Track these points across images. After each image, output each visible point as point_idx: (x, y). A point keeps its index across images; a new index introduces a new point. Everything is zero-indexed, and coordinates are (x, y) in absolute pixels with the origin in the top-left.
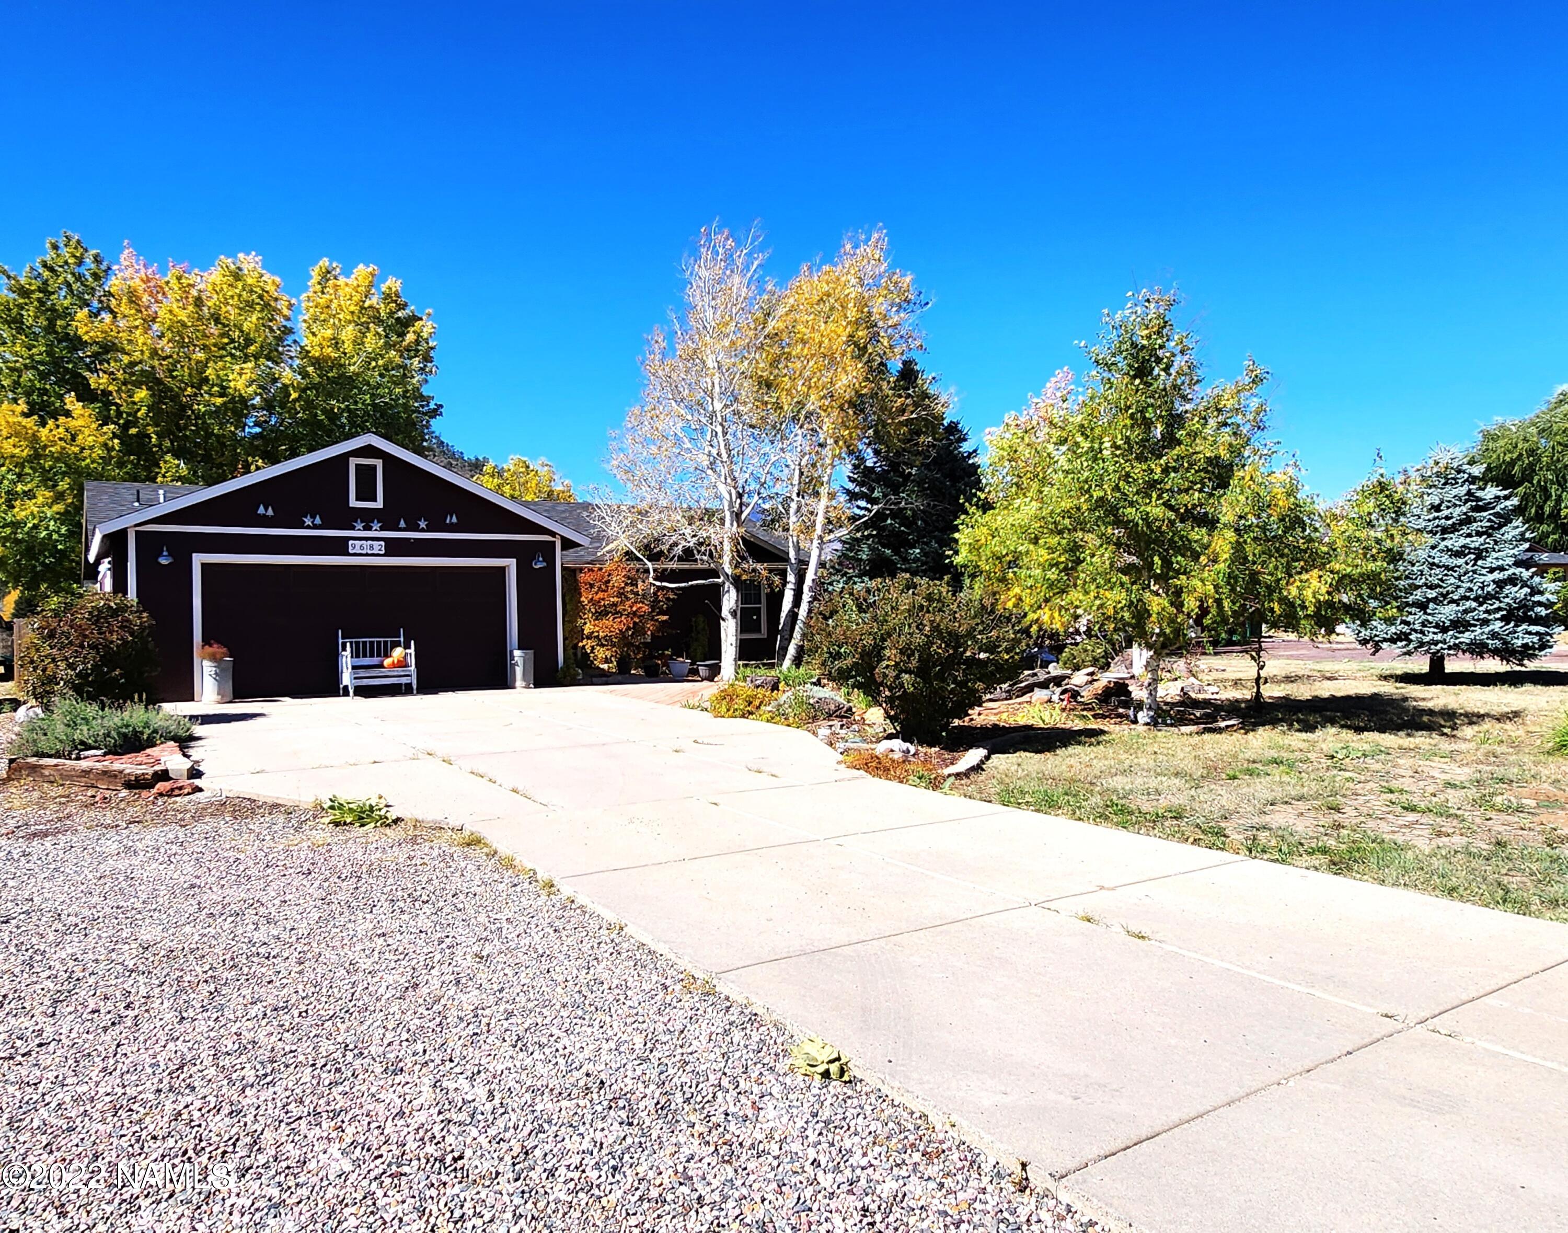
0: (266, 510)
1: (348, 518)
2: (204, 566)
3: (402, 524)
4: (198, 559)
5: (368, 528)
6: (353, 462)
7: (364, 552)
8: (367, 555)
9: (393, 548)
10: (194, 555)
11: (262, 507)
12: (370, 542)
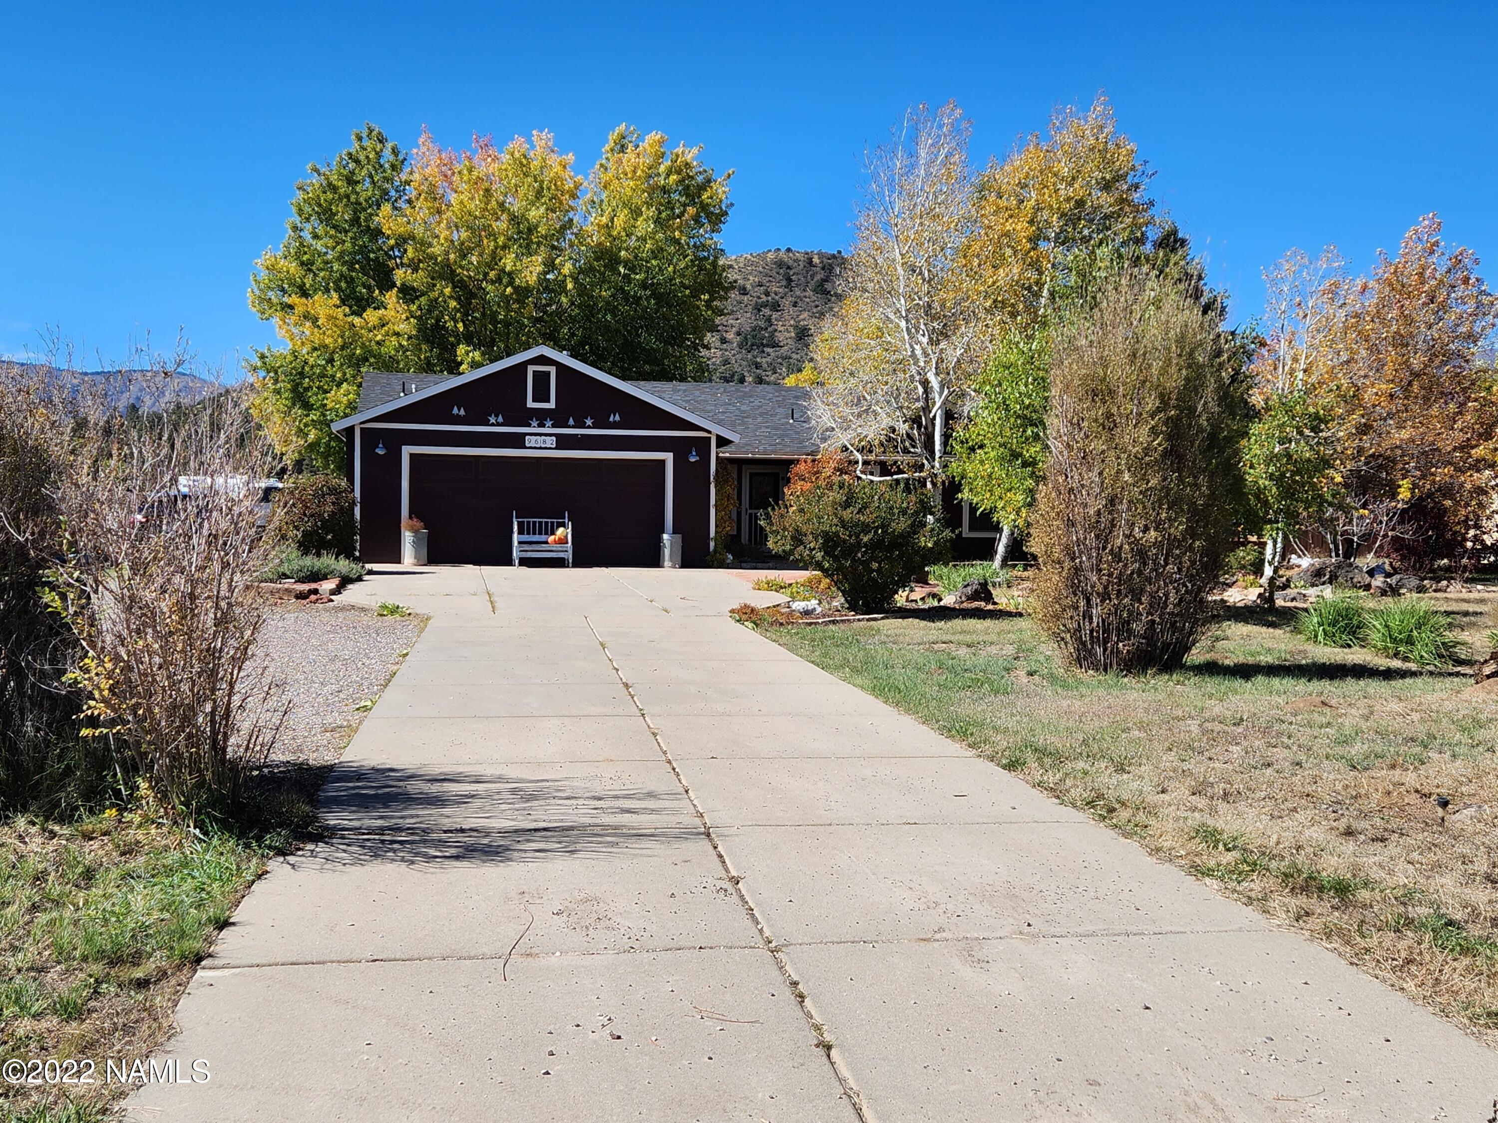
0: (459, 410)
1: (524, 417)
2: (412, 456)
3: (571, 422)
4: (407, 451)
5: (541, 425)
6: (531, 369)
7: (538, 446)
8: (541, 448)
9: (563, 442)
10: (403, 447)
11: (456, 408)
12: (543, 437)
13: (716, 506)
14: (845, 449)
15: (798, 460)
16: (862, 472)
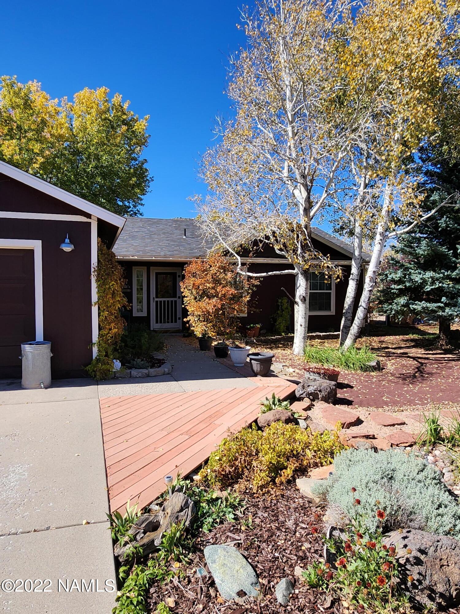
13: (99, 304)
14: (226, 253)
15: (190, 262)
16: (242, 270)
